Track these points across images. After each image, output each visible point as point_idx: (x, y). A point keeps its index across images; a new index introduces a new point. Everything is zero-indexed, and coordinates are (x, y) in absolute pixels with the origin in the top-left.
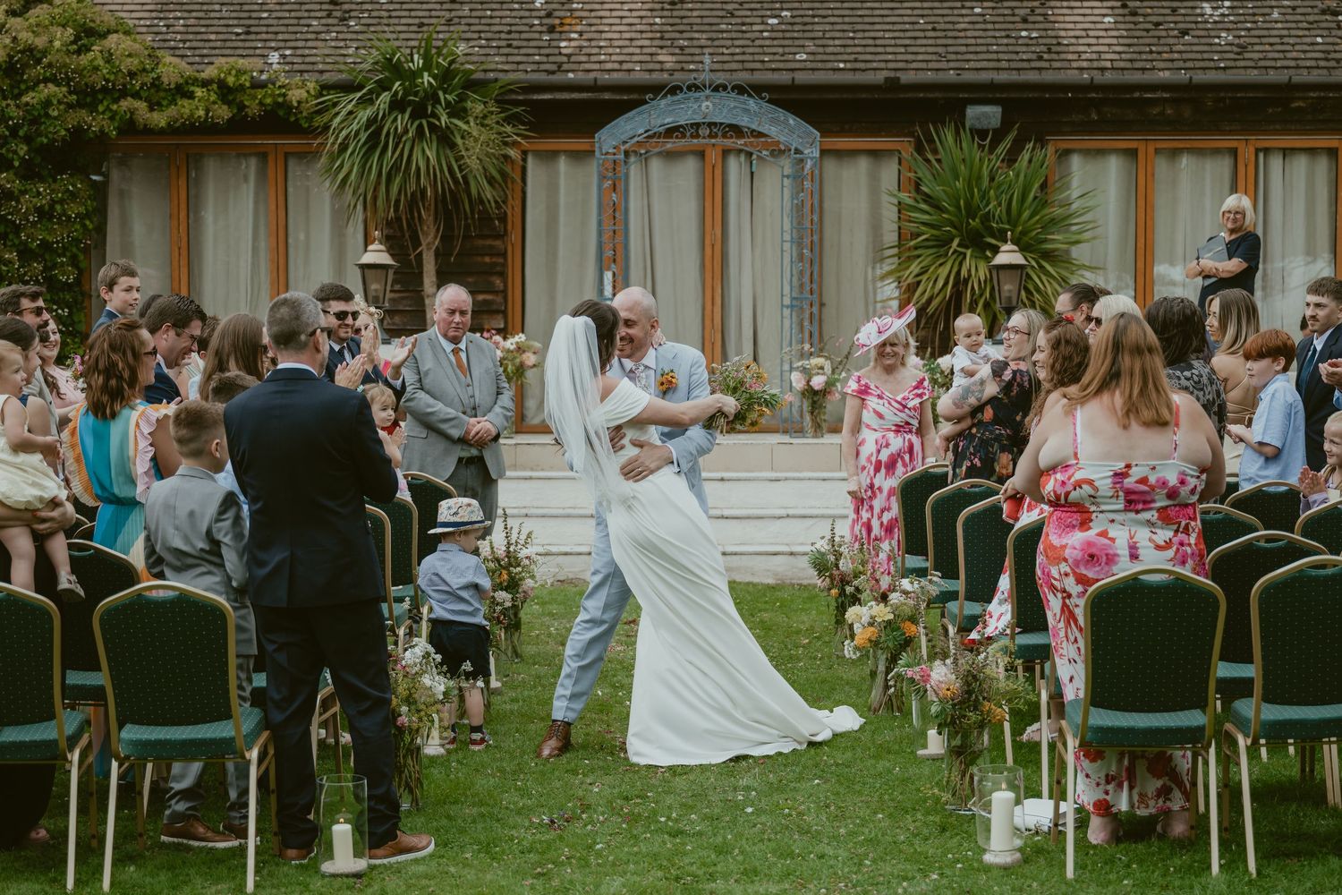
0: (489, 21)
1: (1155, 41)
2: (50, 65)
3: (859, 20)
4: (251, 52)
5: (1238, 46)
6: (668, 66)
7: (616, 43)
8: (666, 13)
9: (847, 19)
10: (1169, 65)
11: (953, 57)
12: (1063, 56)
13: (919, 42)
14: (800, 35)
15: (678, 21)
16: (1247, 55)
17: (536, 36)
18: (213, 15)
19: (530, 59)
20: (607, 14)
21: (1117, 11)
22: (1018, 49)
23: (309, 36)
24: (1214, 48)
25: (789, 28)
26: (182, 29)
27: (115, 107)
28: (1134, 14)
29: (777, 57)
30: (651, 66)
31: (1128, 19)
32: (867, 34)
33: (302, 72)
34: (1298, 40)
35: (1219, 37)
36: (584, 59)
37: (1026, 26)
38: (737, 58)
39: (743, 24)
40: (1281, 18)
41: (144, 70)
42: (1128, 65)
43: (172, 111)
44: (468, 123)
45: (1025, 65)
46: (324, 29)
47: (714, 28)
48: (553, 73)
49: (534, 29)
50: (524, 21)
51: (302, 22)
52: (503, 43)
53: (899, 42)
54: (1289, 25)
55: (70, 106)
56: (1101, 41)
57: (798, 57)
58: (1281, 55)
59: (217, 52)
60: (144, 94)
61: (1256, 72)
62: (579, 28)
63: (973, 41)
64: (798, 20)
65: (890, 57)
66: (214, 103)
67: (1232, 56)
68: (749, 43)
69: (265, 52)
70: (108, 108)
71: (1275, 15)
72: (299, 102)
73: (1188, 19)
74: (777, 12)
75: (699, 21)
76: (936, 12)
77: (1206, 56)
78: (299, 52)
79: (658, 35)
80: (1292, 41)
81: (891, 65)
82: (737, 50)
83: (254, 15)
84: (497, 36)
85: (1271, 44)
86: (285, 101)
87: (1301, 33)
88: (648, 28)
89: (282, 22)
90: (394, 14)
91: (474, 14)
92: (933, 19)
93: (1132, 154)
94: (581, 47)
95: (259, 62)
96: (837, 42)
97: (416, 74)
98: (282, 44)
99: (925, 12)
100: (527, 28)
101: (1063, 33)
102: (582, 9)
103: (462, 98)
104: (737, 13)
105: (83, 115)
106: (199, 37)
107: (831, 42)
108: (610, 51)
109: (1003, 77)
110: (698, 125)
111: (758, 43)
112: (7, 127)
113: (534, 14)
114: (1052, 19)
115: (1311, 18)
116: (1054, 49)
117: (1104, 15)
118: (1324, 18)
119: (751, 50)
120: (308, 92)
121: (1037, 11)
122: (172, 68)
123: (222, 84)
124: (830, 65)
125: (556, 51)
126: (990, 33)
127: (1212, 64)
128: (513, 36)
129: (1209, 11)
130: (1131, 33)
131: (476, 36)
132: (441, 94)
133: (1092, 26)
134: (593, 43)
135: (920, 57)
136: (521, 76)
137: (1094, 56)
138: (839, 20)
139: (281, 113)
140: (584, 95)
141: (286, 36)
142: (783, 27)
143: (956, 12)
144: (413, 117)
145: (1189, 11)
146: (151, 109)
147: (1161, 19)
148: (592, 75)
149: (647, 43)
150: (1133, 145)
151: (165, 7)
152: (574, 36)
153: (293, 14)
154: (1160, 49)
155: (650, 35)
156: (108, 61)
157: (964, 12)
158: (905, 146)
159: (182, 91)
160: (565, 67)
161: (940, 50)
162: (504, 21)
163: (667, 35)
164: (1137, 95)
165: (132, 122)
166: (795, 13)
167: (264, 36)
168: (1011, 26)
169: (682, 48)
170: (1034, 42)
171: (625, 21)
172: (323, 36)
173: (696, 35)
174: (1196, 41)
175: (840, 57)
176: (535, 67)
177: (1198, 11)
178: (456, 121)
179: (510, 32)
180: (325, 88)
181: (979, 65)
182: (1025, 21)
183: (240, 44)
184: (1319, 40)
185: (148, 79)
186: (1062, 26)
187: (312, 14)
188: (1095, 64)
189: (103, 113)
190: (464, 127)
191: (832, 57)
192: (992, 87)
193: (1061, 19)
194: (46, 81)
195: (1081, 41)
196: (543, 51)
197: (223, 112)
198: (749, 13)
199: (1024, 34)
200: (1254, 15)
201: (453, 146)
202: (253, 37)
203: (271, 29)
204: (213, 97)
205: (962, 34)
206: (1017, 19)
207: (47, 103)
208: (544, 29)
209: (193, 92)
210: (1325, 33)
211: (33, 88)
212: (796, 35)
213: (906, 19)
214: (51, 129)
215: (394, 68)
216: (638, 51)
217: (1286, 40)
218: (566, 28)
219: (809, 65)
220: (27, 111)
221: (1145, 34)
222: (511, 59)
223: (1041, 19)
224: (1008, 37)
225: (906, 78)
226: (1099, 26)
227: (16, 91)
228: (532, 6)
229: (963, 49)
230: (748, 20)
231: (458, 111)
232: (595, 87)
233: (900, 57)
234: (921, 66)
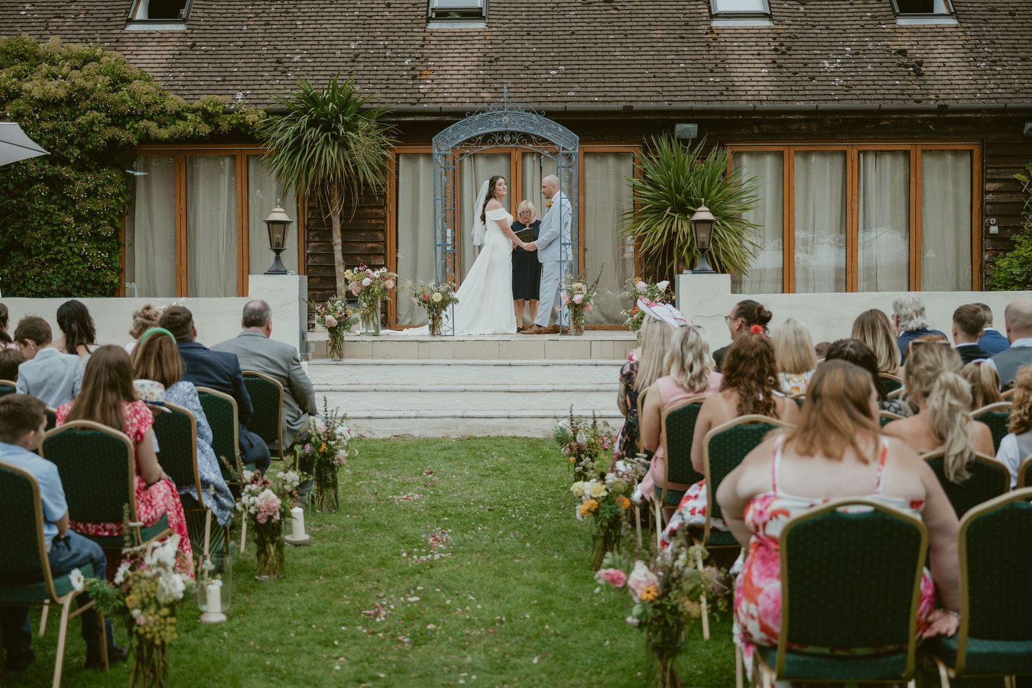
0: (375, 73)
1: (794, 83)
2: (95, 99)
3: (608, 71)
4: (225, 92)
5: (846, 86)
6: (487, 100)
7: (455, 86)
8: (486, 68)
9: (600, 71)
10: (804, 98)
11: (667, 93)
12: (736, 93)
13: (645, 84)
14: (571, 80)
15: (494, 72)
16: (852, 92)
17: (405, 81)
18: (203, 70)
19: (401, 96)
20: (450, 68)
21: (769, 66)
22: (708, 88)
23: (262, 82)
24: (832, 88)
25: (564, 76)
26: (183, 78)
27: (136, 126)
28: (780, 67)
29: (556, 94)
30: (476, 100)
31: (777, 70)
32: (612, 80)
33: (256, 104)
34: (884, 83)
35: (834, 81)
36: (434, 95)
37: (712, 75)
38: (530, 95)
39: (535, 74)
40: (873, 69)
41: (156, 103)
42: (778, 98)
43: (172, 128)
44: (358, 134)
45: (712, 98)
46: (272, 78)
47: (517, 76)
48: (414, 104)
49: (404, 77)
50: (397, 73)
51: (258, 74)
52: (384, 86)
53: (632, 84)
54: (878, 74)
55: (109, 125)
56: (760, 83)
57: (569, 94)
58: (874, 92)
59: (204, 92)
60: (155, 117)
61: (858, 102)
62: (432, 77)
63: (679, 84)
64: (570, 71)
65: (627, 94)
66: (200, 123)
67: (843, 93)
68: (538, 85)
69: (234, 92)
70: (132, 126)
71: (870, 68)
72: (253, 123)
73: (814, 70)
74: (556, 67)
75: (507, 72)
76: (656, 66)
77: (826, 92)
78: (255, 92)
79: (481, 81)
80: (880, 83)
81: (627, 99)
82: (531, 90)
83: (228, 70)
84: (380, 82)
85: (868, 85)
86: (245, 122)
87: (886, 78)
88: (475, 77)
89: (245, 74)
90: (316, 69)
91: (366, 68)
92: (654, 71)
93: (780, 155)
94: (432, 89)
95: (229, 98)
96: (593, 85)
97: (325, 102)
98: (245, 87)
99: (649, 66)
100: (399, 77)
101: (736, 79)
102: (434, 66)
103: (355, 119)
104: (530, 67)
105: (116, 131)
106: (193, 83)
107: (590, 85)
108: (451, 90)
109: (698, 106)
110: (502, 134)
111: (543, 85)
112: (67, 138)
113: (404, 68)
114: (729, 70)
115: (892, 69)
116: (730, 88)
117: (762, 68)
118: (900, 69)
119: (539, 90)
120: (259, 116)
121: (719, 66)
122: (174, 102)
123: (205, 112)
124: (589, 99)
125: (417, 91)
126: (691, 79)
127: (830, 97)
128: (390, 82)
129: (827, 65)
130: (778, 79)
131: (367, 82)
132: (341, 116)
133: (754, 74)
134: (440, 86)
135: (646, 94)
136: (394, 106)
137: (756, 93)
138: (595, 71)
139: (242, 130)
140: (434, 118)
141: (248, 83)
142: (560, 76)
143: (668, 66)
144: (323, 131)
145: (815, 65)
146: (160, 127)
147: (797, 70)
148: (439, 105)
149: (474, 85)
150: (781, 149)
151: (173, 65)
152: (429, 81)
153: (253, 69)
154: (797, 88)
155: (476, 81)
156: (133, 97)
157: (673, 66)
158: (636, 150)
159: (179, 115)
160: (422, 100)
161: (659, 89)
162: (385, 73)
163: (486, 81)
164: (783, 117)
165: (147, 135)
166: (567, 67)
167: (234, 82)
168: (703, 75)
169: (496, 89)
170: (718, 84)
171: (460, 72)
172: (271, 82)
173: (505, 81)
174: (820, 83)
175: (595, 94)
176: (403, 100)
177: (821, 65)
178: (350, 133)
179: (388, 80)
180: (269, 113)
181: (683, 98)
182: (712, 71)
183: (219, 87)
184: (898, 82)
185: (158, 108)
186: (735, 74)
187: (265, 69)
188: (757, 98)
189: (129, 130)
190: (355, 137)
191: (590, 94)
192: (691, 112)
193: (734, 70)
194: (92, 109)
195: (747, 84)
196: (408, 91)
197: (205, 129)
198: (539, 67)
199: (711, 79)
200: (856, 67)
201: (348, 148)
202: (227, 83)
203: (238, 78)
204: (199, 119)
205: (672, 80)
206: (707, 70)
207: (92, 123)
208: (410, 77)
209: (186, 117)
210: (901, 78)
211: (84, 114)
212: (568, 80)
213: (637, 71)
214: (95, 140)
215: (312, 100)
216: (468, 90)
217: (876, 83)
218: (424, 77)
219: (576, 99)
220: (80, 128)
221: (787, 79)
222: (388, 96)
223: (722, 70)
224: (701, 81)
225: (636, 106)
226: (758, 74)
227: (73, 116)
228: (403, 64)
229: (673, 89)
230: (538, 72)
231: (351, 127)
232: (441, 113)
233: (633, 94)
234: (647, 100)
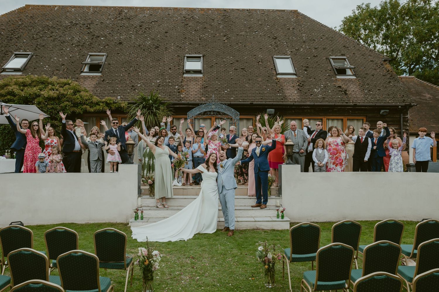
0: (166, 90)
1: (306, 96)
2: (67, 98)
3: (244, 91)
4: (114, 96)
5: (323, 97)
6: (204, 100)
7: (193, 95)
8: (203, 89)
9: (241, 91)
10: (309, 101)
11: (264, 99)
12: (287, 99)
13: (257, 96)
14: (232, 94)
15: (206, 91)
16: (325, 99)
17: (176, 94)
18: (106, 88)
19: (174, 98)
20: (191, 89)
21: (297, 90)
22: (278, 97)
23: (127, 93)
24: (318, 98)
25: (229, 93)
26: (99, 91)
27: (82, 107)
28: (301, 91)
29: (227, 99)
30: (200, 100)
31: (299, 92)
32: (246, 94)
33: (124, 100)
34: (335, 96)
35: (319, 96)
36: (186, 98)
37: (279, 93)
38: (218, 98)
39: (220, 92)
40: (331, 92)
41: (89, 99)
42: (301, 101)
43: (95, 108)
44: (160, 111)
45: (279, 101)
46: (130, 92)
47: (214, 92)
48: (179, 101)
49: (175, 92)
50: (173, 91)
51: (126, 90)
52: (169, 95)
53: (252, 96)
54: (333, 93)
55: (71, 107)
56: (295, 96)
57: (231, 98)
58: (332, 99)
59: (107, 96)
60: (89, 104)
61: (327, 103)
62: (185, 92)
63: (268, 96)
64: (231, 91)
65: (251, 99)
66: (105, 106)
67: (322, 99)
68: (221, 96)
69: (117, 96)
70: (81, 107)
71: (330, 92)
72: (123, 107)
73: (312, 92)
74: (227, 90)
75: (210, 91)
76: (260, 90)
77: (317, 99)
78: (124, 96)
79: (202, 94)
80: (334, 97)
81: (251, 100)
82: (218, 97)
83: (115, 89)
84: (167, 93)
85: (330, 97)
86: (120, 106)
87: (336, 95)
88: (200, 92)
89: (121, 90)
90: (145, 89)
91: (163, 89)
92: (259, 91)
94: (185, 96)
95: (115, 98)
96: (239, 96)
97: (149, 100)
98: (121, 95)
99: (258, 90)
100: (174, 92)
101: (286, 94)
102: (186, 88)
103: (159, 106)
104: (218, 90)
105: (75, 109)
106: (103, 93)
107: (238, 96)
108: (192, 97)
109: (275, 103)
110: (210, 111)
111: (223, 95)
112: (57, 111)
113: (175, 89)
114: (284, 91)
115: (337, 92)
116: (285, 98)
117: (295, 91)
118: (340, 92)
119: (221, 97)
120: (125, 104)
121: (281, 90)
122: (95, 99)
123: (106, 102)
124: (238, 100)
125: (180, 97)
126: (272, 94)
127: (318, 101)
128: (171, 93)
129: (316, 90)
130: (300, 95)
131: (163, 93)
132: (154, 105)
133: (292, 93)
134: (188, 95)
135: (257, 99)
136: (172, 102)
137: (293, 99)
138: (240, 91)
139: (120, 109)
140: (186, 106)
141: (122, 93)
142: (228, 92)
143: (264, 90)
144: (148, 110)
145: (312, 91)
146: (90, 108)
147: (306, 92)
148: (187, 102)
149: (199, 95)
150: (301, 118)
151: (96, 87)
152: (184, 94)
153: (124, 89)
154: (307, 98)
155: (200, 94)
156: (81, 97)
157: (266, 90)
159: (97, 104)
160: (182, 100)
161: (261, 97)
162: (169, 90)
163: (204, 94)
164: (303, 107)
165: (86, 110)
166: (231, 90)
167: (117, 93)
168: (276, 93)
169: (207, 96)
170: (281, 96)
171: (195, 91)
172: (130, 93)
173: (210, 94)
174: (314, 96)
175: (240, 99)
176: (175, 100)
177: (314, 90)
178: (157, 111)
179: (170, 93)
180: (129, 103)
181: (270, 101)
182: (278, 92)
183: (112, 94)
184: (339, 96)
185: (90, 101)
186: (286, 93)
187: (128, 89)
188: (294, 101)
189: (80, 108)
190: (159, 112)
191: (239, 99)
192: (272, 105)
193: (286, 92)
194: (66, 101)
195: (290, 96)
196: (177, 97)
198: (221, 90)
199: (278, 94)
200: (325, 91)
201: (156, 116)
202: (115, 93)
203: (119, 91)
204: (104, 105)
205: (266, 94)
206: (277, 92)
207: (66, 106)
208: (177, 92)
209: (100, 104)
210: (340, 95)
211: (63, 103)
212: (231, 94)
213: (254, 91)
214: (67, 112)
215: (144, 99)
216: (197, 97)
217: (332, 96)
218: (182, 92)
219: (234, 100)
220: (62, 108)
221: (303, 95)
222: (170, 98)
223: (282, 92)
224: (275, 95)
225: (254, 103)
226: (294, 93)
227: (60, 103)
228: (175, 88)
229: (266, 97)
230: (221, 91)
231: (157, 109)
232: (188, 104)
233: (253, 99)
234: (257, 101)
